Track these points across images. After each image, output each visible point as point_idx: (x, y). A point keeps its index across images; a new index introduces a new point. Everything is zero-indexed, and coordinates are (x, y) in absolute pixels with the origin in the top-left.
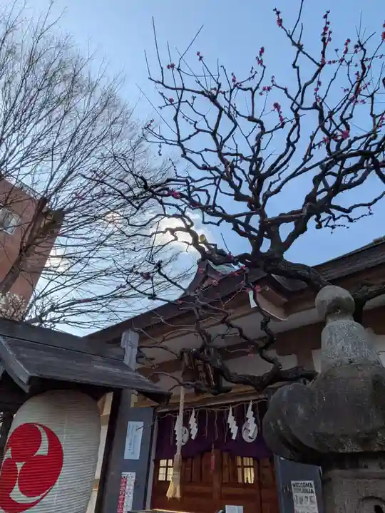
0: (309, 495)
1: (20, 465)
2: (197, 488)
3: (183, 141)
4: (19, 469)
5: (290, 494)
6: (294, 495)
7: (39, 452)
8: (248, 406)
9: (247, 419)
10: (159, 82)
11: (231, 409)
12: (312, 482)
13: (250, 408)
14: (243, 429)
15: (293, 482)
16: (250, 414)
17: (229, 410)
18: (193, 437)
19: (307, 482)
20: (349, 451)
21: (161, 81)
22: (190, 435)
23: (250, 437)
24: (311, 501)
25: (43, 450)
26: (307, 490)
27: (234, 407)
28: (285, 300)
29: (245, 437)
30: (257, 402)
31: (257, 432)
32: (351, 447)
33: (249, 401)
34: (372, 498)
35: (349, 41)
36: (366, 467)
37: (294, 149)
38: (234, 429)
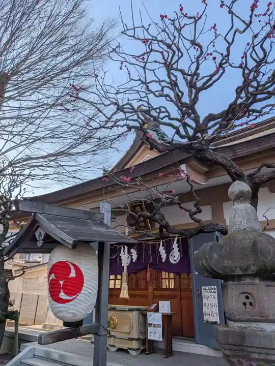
0: (213, 294)
1: (62, 282)
2: (137, 292)
3: (148, 83)
4: (62, 284)
5: (201, 294)
6: (203, 294)
7: (71, 276)
8: (174, 240)
9: (173, 249)
10: (131, 36)
11: (161, 242)
12: (216, 287)
13: (176, 241)
14: (170, 255)
15: (203, 287)
16: (175, 245)
17: (160, 243)
18: (134, 261)
19: (212, 287)
20: (238, 274)
21: (133, 35)
22: (132, 259)
23: (175, 261)
24: (214, 298)
25: (73, 274)
26: (211, 292)
27: (164, 240)
28: (206, 169)
29: (172, 260)
30: (181, 238)
31: (180, 257)
32: (238, 272)
33: (175, 237)
34: (245, 293)
35: (270, 4)
36: (244, 280)
37: (224, 71)
38: (164, 256)
